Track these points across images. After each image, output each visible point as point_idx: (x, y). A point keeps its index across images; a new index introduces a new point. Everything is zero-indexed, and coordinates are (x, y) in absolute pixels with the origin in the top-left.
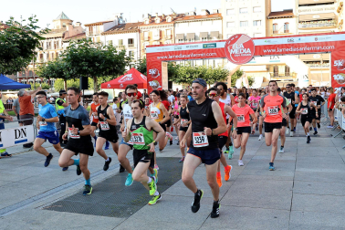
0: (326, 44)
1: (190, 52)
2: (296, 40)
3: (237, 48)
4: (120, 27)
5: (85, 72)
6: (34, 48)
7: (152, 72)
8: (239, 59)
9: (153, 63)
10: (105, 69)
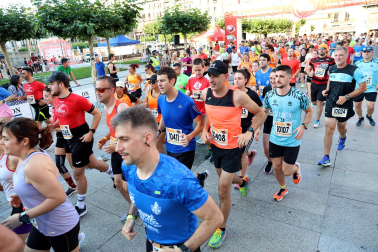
5: (177, 31)
7: (229, 28)
8: (303, 14)
9: (230, 20)
10: (191, 28)
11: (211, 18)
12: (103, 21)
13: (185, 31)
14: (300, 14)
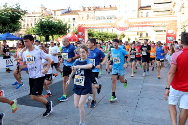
0: (165, 22)
3: (121, 23)
4: (69, 12)
6: (19, 19)
7: (80, 33)
9: (81, 29)
10: (57, 31)
11: (69, 27)
13: (53, 33)
14: (120, 28)
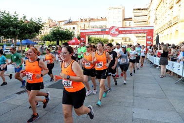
0: (145, 30)
1: (96, 32)
2: (134, 29)
3: (113, 31)
4: (70, 23)
5: (58, 39)
6: (40, 29)
7: (82, 39)
8: (114, 35)
9: (83, 36)
10: (65, 38)
11: (74, 34)
12: (24, 29)
13: (62, 39)
